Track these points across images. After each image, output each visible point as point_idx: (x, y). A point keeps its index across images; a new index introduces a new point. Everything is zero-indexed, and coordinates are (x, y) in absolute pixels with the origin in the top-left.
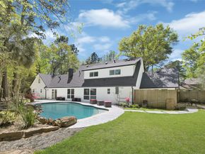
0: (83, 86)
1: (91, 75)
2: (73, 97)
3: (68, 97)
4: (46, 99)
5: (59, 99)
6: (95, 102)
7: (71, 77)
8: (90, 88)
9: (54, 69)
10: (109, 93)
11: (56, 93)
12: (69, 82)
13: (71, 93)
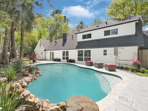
0: (77, 48)
1: (84, 37)
2: (67, 58)
3: (64, 58)
4: (45, 60)
5: (55, 60)
6: (91, 64)
7: (65, 41)
8: (84, 50)
9: (51, 36)
10: (105, 54)
11: (53, 55)
12: (63, 45)
13: (66, 54)
